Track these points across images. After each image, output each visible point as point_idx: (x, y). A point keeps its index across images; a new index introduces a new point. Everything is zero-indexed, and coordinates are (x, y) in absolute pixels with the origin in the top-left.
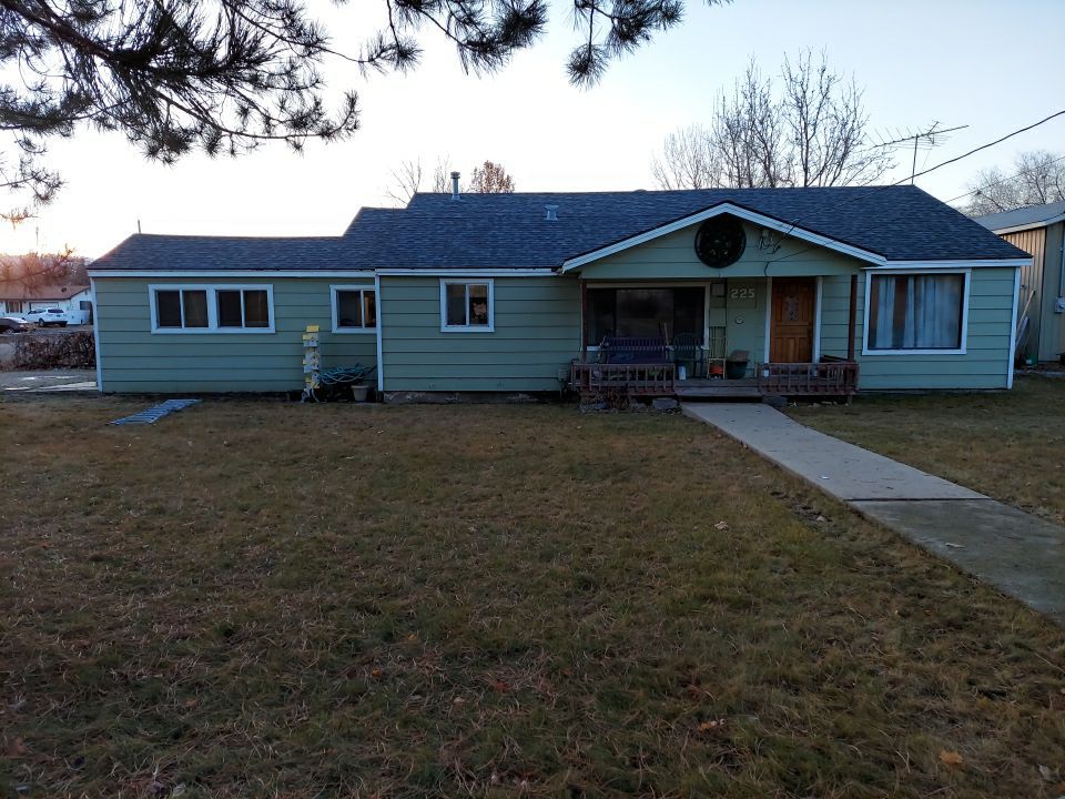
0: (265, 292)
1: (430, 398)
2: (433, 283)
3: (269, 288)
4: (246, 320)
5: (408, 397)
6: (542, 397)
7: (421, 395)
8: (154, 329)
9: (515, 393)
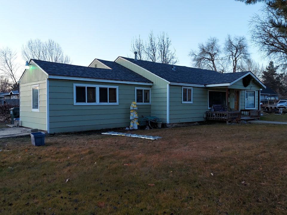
0: (115, 89)
1: (179, 125)
2: (180, 88)
3: (117, 87)
4: (109, 100)
5: (174, 125)
6: (201, 123)
7: (177, 124)
8: (75, 103)
9: (195, 122)
